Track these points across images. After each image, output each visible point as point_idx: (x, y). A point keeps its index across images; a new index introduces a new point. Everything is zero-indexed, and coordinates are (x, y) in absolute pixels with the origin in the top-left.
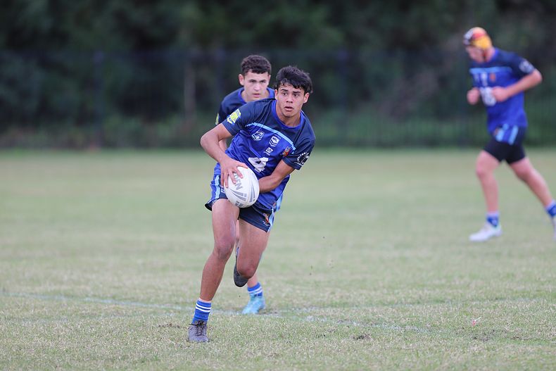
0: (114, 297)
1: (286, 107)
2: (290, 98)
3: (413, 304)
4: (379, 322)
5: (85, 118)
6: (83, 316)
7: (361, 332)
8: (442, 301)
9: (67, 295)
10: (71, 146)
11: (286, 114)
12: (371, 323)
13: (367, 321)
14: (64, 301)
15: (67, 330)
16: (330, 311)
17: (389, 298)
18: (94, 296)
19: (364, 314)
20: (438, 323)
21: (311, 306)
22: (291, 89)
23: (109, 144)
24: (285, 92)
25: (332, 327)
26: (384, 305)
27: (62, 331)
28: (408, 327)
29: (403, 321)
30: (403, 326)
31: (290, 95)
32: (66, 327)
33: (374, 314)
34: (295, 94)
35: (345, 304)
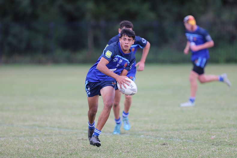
0: (58, 127)
1: (125, 46)
2: (127, 42)
3: (186, 130)
4: (172, 138)
5: (46, 51)
6: (45, 135)
7: (164, 142)
8: (199, 129)
9: (39, 126)
10: (40, 63)
11: (125, 49)
12: (168, 138)
13: (166, 137)
14: (37, 128)
15: (39, 141)
16: (151, 133)
17: (176, 128)
18: (50, 127)
19: (165, 135)
20: (197, 138)
21: (143, 131)
22: (127, 38)
23: (56, 62)
24: (125, 39)
25: (152, 140)
26: (174, 130)
27: (36, 141)
28: (184, 140)
29: (182, 137)
30: (182, 139)
31: (127, 40)
32: (38, 140)
33: (169, 134)
34: (129, 40)
35: (157, 130)
